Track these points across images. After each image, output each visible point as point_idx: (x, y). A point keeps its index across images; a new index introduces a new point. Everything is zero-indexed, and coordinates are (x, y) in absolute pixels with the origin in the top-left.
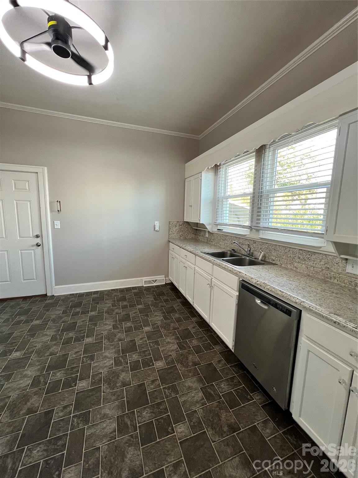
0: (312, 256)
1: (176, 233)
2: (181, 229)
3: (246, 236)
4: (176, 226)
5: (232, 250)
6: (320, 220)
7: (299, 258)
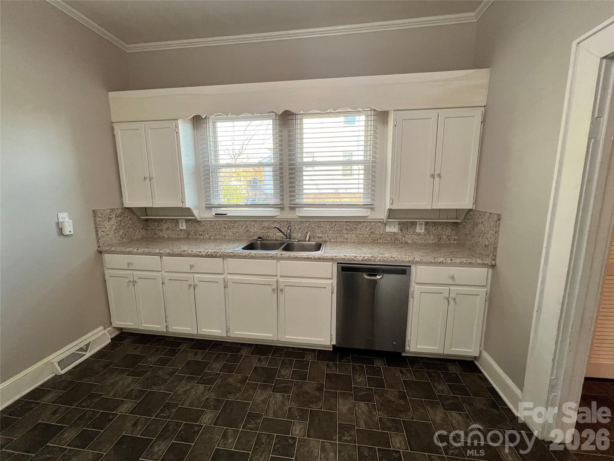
0: (358, 225)
1: (112, 232)
2: (121, 224)
3: (276, 218)
4: (110, 219)
5: (259, 238)
6: (360, 193)
7: (347, 229)
